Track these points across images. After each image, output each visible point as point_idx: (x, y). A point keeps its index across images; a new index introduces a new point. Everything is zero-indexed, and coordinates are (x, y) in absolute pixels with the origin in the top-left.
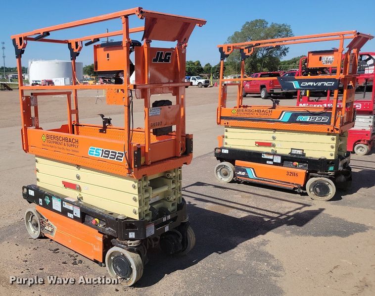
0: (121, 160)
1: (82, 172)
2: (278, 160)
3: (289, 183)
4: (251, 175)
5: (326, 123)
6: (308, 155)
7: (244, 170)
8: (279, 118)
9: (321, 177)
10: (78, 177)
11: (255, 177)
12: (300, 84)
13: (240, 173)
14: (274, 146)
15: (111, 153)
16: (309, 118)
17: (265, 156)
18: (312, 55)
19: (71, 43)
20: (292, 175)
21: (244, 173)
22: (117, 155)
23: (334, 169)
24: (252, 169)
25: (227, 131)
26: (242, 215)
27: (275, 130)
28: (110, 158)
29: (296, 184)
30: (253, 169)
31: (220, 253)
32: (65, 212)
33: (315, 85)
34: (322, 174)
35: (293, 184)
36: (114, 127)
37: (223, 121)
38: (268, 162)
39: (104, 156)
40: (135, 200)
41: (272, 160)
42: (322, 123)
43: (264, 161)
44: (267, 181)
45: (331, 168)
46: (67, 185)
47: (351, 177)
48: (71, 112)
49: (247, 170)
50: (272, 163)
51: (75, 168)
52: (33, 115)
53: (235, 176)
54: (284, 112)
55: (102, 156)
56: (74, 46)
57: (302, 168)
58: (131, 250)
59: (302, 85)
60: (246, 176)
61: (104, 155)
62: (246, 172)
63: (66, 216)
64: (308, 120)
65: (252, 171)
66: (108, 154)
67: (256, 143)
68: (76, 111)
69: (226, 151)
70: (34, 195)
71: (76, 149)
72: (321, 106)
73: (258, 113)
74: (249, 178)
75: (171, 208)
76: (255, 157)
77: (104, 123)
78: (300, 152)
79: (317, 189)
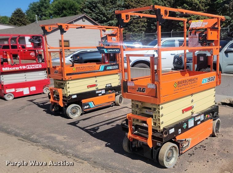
2: (103, 92)
3: (110, 102)
6: (113, 85)
7: (88, 105)
11: (94, 106)
13: (86, 107)
17: (97, 92)
21: (88, 107)
24: (92, 102)
38: (99, 95)
41: (101, 93)
42: (116, 69)
44: (100, 106)
50: (101, 94)
62: (89, 105)
64: (111, 69)
69: (75, 96)
74: (91, 108)
78: (110, 85)
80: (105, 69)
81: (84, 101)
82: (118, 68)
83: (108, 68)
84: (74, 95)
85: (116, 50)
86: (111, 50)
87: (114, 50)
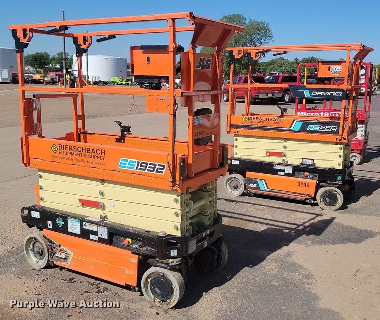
0: (162, 172)
1: (108, 188)
2: (289, 170)
3: (300, 194)
4: (263, 187)
5: (335, 133)
7: (255, 182)
8: (290, 128)
9: (330, 186)
10: (102, 194)
11: (266, 188)
12: (311, 93)
13: (251, 185)
14: (285, 156)
15: (149, 165)
16: (319, 128)
17: (277, 167)
18: (322, 64)
19: (77, 37)
20: (303, 185)
21: (255, 185)
22: (157, 167)
23: (342, 178)
24: (263, 181)
25: (236, 141)
26: (261, 228)
27: (286, 140)
28: (148, 170)
29: (307, 195)
30: (265, 180)
31: (251, 267)
32: (85, 234)
33: (324, 94)
34: (331, 184)
35: (304, 194)
36: (135, 136)
37: (233, 130)
38: (279, 173)
39: (140, 169)
40: (177, 215)
41: (283, 171)
43: (276, 172)
45: (340, 178)
46: (85, 203)
47: (354, 186)
48: (78, 118)
49: (259, 181)
50: (283, 173)
51: (98, 183)
52: (35, 121)
53: (245, 188)
54: (296, 121)
55: (137, 169)
56: (80, 41)
57: (312, 178)
58: (173, 269)
59: (312, 94)
60: (258, 188)
61: (139, 167)
62: (258, 184)
63: (88, 238)
65: (264, 181)
66: (146, 167)
67: (267, 153)
68: (82, 117)
70: (39, 217)
71: (102, 162)
72: (318, 114)
73: (270, 122)
75: (207, 222)
76: (267, 168)
77: (122, 132)
79: (327, 198)
80: (304, 129)
81: (249, 174)
82: (337, 133)
83: (311, 128)
84: (235, 159)
85: (335, 94)
86: (321, 93)
87: (329, 94)
